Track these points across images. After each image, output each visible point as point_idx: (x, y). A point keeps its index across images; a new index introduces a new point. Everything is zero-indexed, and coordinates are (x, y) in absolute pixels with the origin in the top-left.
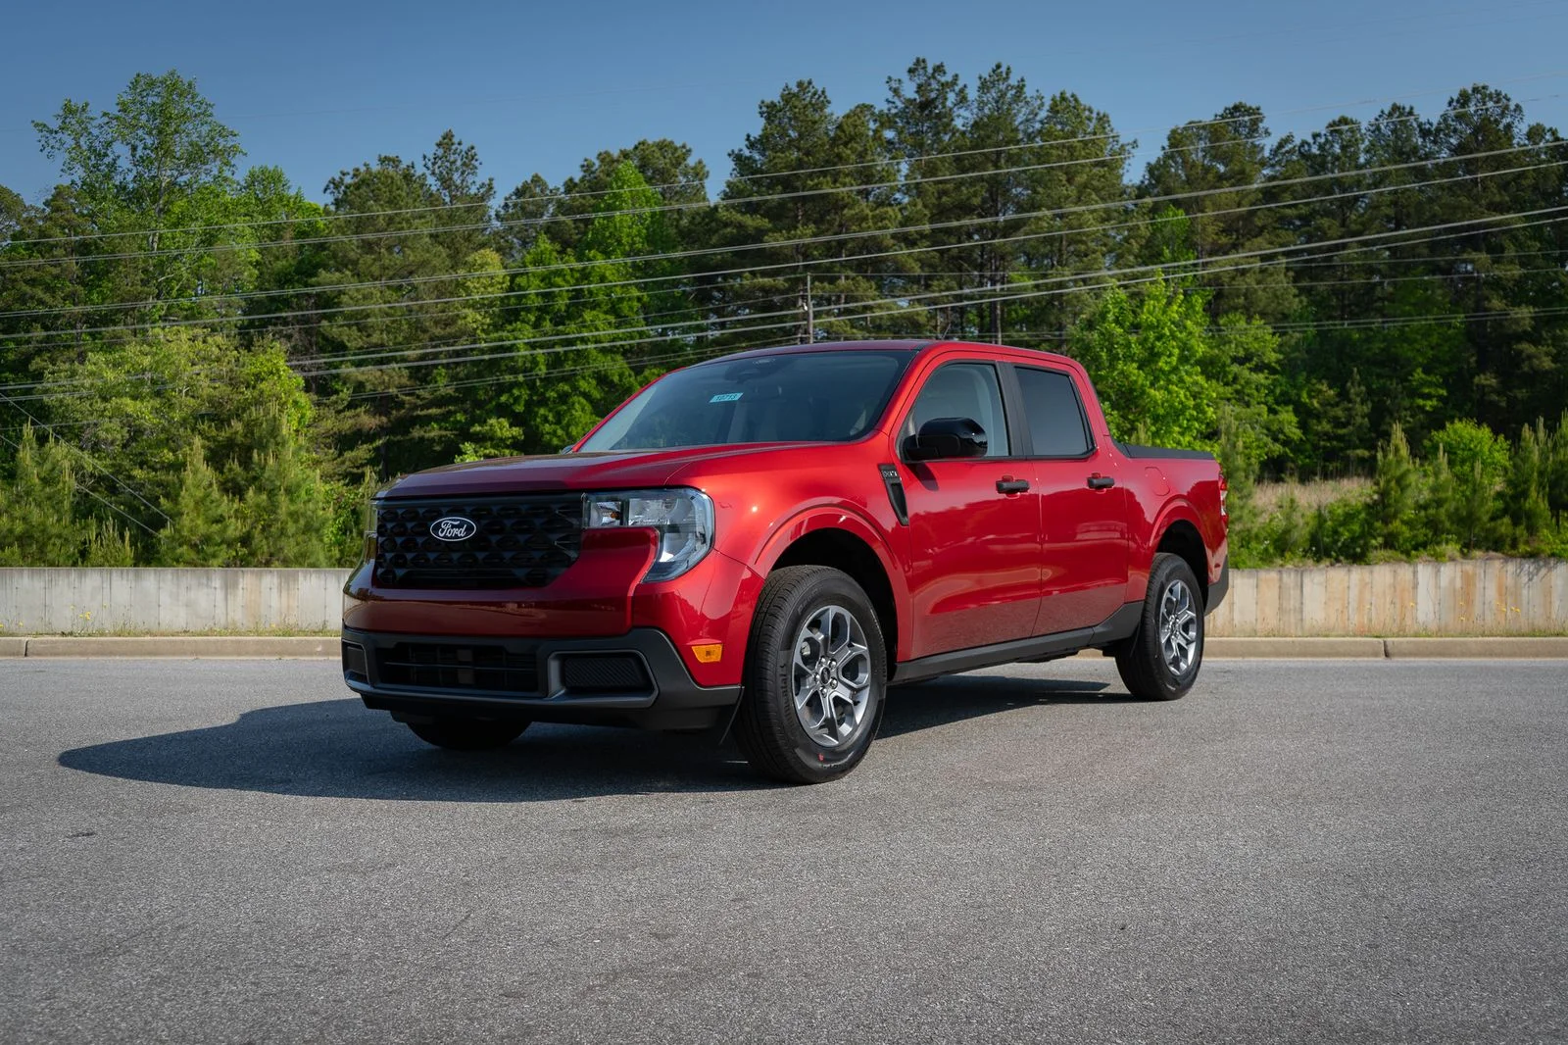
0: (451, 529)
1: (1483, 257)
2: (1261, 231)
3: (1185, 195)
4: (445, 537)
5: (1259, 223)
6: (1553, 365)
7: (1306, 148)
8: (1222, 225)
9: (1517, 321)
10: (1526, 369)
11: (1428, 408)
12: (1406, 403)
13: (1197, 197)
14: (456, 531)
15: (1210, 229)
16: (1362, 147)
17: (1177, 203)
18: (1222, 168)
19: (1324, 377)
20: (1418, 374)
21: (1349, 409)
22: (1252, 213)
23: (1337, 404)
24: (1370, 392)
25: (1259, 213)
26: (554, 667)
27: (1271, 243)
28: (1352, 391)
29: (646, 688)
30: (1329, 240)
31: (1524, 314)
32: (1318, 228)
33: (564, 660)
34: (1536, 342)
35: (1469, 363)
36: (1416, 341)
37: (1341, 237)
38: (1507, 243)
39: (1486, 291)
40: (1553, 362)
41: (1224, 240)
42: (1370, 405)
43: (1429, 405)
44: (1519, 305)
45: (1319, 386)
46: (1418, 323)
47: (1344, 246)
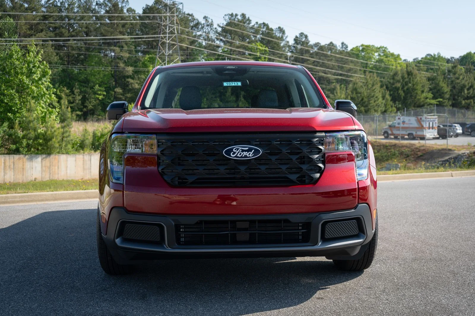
0: (241, 152)
1: (117, 49)
2: (42, 31)
3: (13, 13)
5: (41, 28)
6: (138, 87)
7: (56, 3)
8: (28, 26)
9: (127, 71)
10: (130, 87)
11: (100, 98)
12: (93, 96)
13: (17, 15)
15: (24, 27)
16: (76, 6)
17: (10, 16)
18: (26, 5)
19: (66, 86)
20: (97, 87)
21: (74, 98)
22: (38, 24)
23: (70, 95)
24: (81, 92)
25: (41, 24)
27: (45, 36)
28: (75, 91)
30: (64, 37)
31: (130, 70)
32: (61, 33)
34: (133, 79)
35: (112, 84)
36: (96, 75)
37: (68, 37)
38: (125, 45)
39: (118, 60)
40: (138, 85)
41: (28, 32)
42: (81, 96)
43: (101, 97)
44: (128, 66)
45: (64, 89)
46: (96, 69)
47: (69, 40)
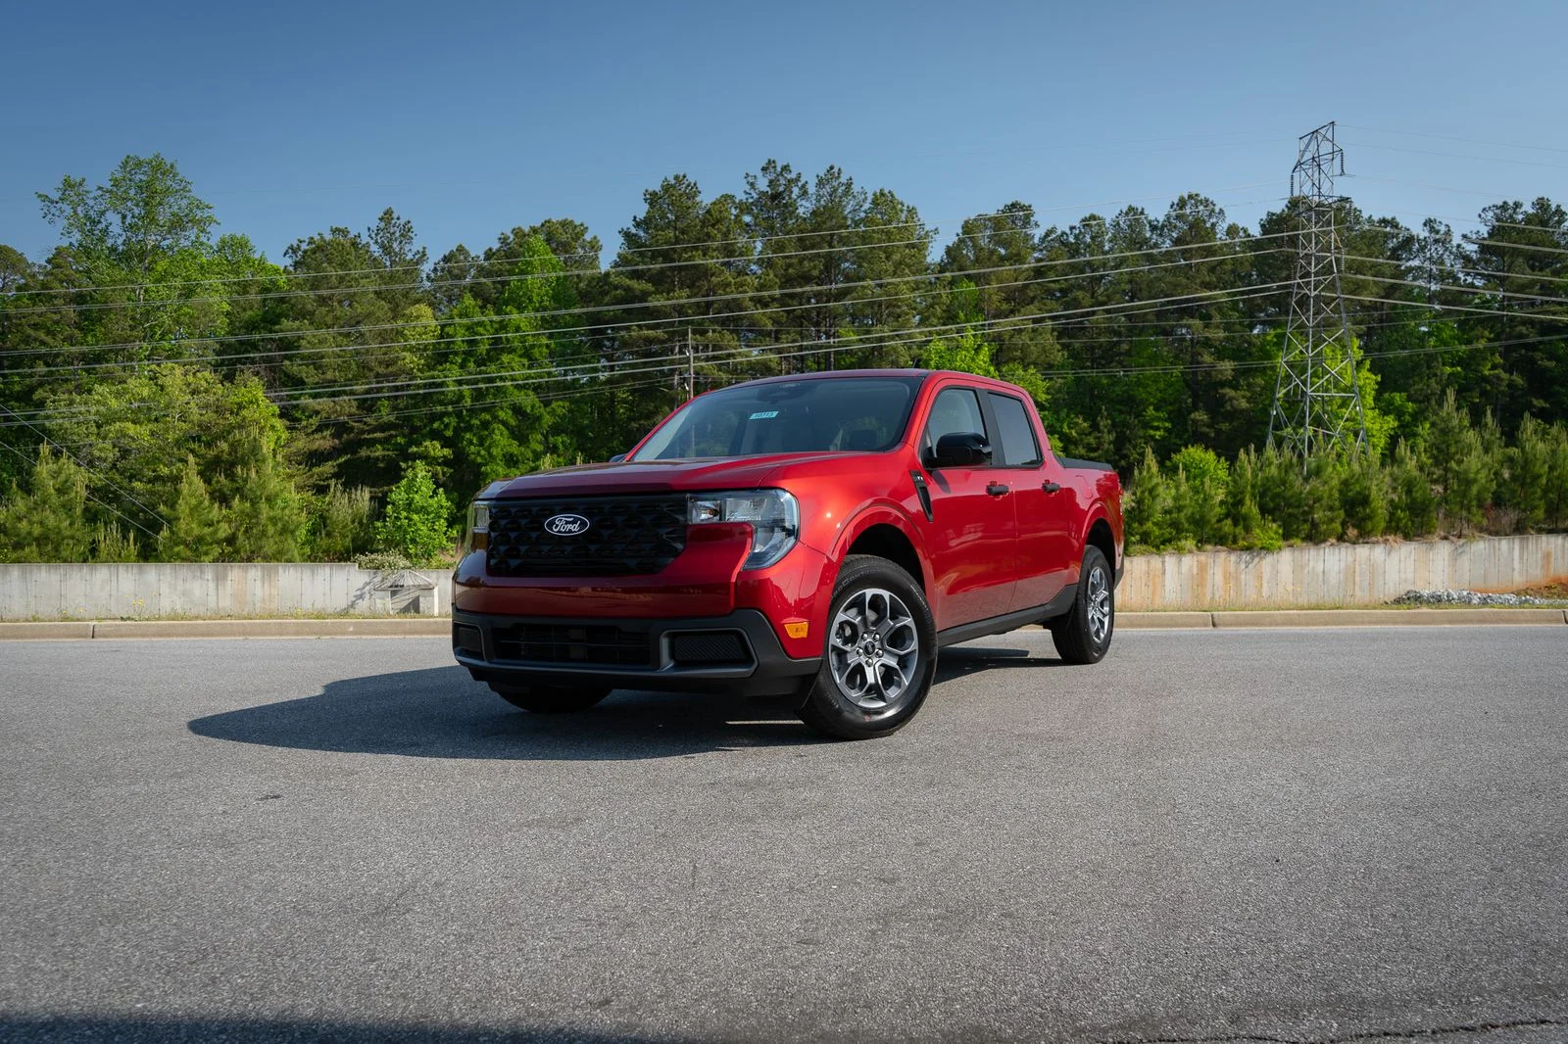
0: (564, 525)
1: (1197, 323)
2: (1032, 300)
3: (975, 271)
4: (559, 532)
5: (1031, 294)
6: (1248, 405)
7: (1065, 237)
8: (1003, 295)
9: (1221, 372)
10: (1229, 408)
11: (1157, 437)
12: (1141, 433)
13: (984, 273)
14: (569, 526)
15: (995, 298)
16: (1107, 238)
17: (969, 277)
18: (1003, 251)
19: (1081, 413)
20: (1151, 411)
21: (1099, 438)
22: (1026, 286)
23: (1090, 434)
24: (1114, 425)
25: (1031, 287)
26: (664, 643)
27: (1040, 310)
28: (1101, 424)
29: (747, 660)
30: (1082, 308)
31: (1227, 367)
32: (1075, 299)
33: (672, 637)
34: (1236, 388)
35: (1186, 403)
36: (1148, 385)
37: (1091, 306)
38: (1213, 312)
39: (1198, 348)
40: (1248, 402)
41: (1005, 306)
42: (1114, 435)
43: (1158, 434)
44: (1223, 360)
45: (1076, 420)
46: (1149, 372)
47: (1094, 313)
